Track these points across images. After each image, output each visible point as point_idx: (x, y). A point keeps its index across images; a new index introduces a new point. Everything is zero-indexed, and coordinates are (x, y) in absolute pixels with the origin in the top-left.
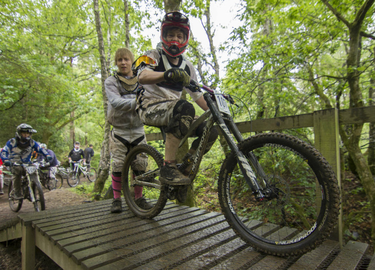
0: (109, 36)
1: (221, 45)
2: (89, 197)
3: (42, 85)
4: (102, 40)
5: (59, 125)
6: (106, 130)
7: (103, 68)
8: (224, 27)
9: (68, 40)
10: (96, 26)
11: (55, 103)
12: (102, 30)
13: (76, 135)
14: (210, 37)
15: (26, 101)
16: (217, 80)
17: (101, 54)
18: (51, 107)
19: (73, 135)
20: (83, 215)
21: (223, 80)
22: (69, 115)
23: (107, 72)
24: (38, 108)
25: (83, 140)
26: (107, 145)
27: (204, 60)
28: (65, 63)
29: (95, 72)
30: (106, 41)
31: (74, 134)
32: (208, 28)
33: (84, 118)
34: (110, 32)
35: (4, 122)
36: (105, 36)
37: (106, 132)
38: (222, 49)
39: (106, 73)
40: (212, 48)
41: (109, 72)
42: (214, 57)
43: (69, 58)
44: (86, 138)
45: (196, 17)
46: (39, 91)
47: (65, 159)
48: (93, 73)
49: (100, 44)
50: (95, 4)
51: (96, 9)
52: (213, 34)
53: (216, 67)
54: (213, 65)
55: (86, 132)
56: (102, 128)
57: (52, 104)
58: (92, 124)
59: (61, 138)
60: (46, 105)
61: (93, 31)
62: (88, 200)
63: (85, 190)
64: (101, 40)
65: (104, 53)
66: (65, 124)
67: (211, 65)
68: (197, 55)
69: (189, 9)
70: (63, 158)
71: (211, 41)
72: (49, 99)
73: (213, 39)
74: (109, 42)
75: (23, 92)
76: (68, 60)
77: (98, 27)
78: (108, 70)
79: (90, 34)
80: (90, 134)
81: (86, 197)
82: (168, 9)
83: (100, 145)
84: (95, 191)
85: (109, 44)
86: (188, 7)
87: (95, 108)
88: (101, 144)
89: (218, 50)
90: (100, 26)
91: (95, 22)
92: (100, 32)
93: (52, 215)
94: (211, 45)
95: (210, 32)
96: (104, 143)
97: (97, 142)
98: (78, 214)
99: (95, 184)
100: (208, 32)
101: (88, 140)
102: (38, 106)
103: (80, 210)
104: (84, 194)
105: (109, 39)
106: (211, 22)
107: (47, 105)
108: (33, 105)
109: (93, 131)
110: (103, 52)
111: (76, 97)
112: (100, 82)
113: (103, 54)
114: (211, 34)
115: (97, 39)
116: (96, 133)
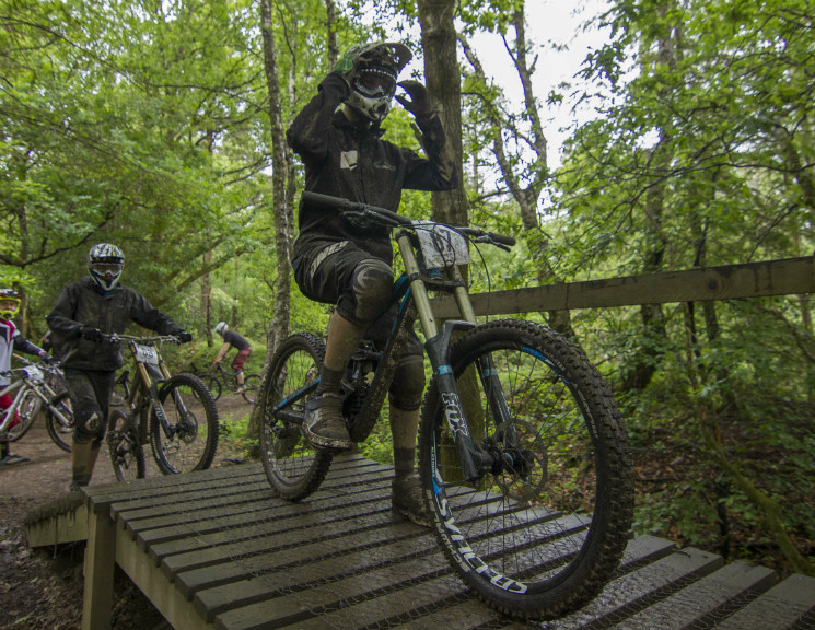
0: (291, 83)
1: (553, 92)
2: (238, 450)
3: (149, 192)
4: (277, 91)
5: (178, 281)
6: (280, 294)
7: (278, 153)
8: (559, 48)
9: (205, 94)
10: (266, 63)
11: (172, 233)
12: (278, 70)
13: (213, 303)
14: (525, 75)
15: (113, 228)
16: (543, 175)
17: (273, 122)
18: (164, 241)
19: (207, 303)
20: (222, 496)
21: (557, 175)
22: (200, 259)
23: (285, 162)
24: (136, 243)
25: (228, 316)
26: (280, 328)
27: (513, 128)
28: (197, 144)
29: (259, 163)
30: (285, 95)
31: (209, 301)
32: (520, 52)
33: (232, 266)
34: (294, 74)
35: (66, 274)
36: (285, 84)
37: (278, 298)
38: (554, 98)
39: (283, 166)
40: (530, 101)
41: (289, 163)
42: (535, 121)
43: (205, 134)
44: (235, 309)
45: (491, 31)
46: (140, 207)
47: (188, 358)
48: (256, 165)
49: (272, 101)
50: (264, 14)
51: (267, 25)
52: (533, 68)
53: (539, 144)
54: (533, 140)
55: (235, 298)
56: (272, 288)
57: (166, 235)
58: (249, 280)
59: (182, 310)
60: (153, 236)
61: (258, 74)
62: (234, 457)
63: (229, 432)
64: (274, 91)
65: (281, 121)
66: (192, 279)
67: (527, 141)
68: (493, 117)
69: (476, 13)
70: (185, 354)
71: (527, 84)
72: (160, 225)
73: (532, 78)
74: (292, 95)
75: (108, 207)
76: (203, 138)
77: (270, 65)
78: (287, 158)
79: (250, 82)
80: (244, 302)
81: (230, 448)
82: (427, 14)
83: (265, 328)
84: (250, 436)
85: (292, 100)
86: (473, 8)
87: (258, 243)
88: (267, 325)
89: (545, 104)
90: (274, 62)
91: (262, 55)
92: (274, 74)
93: (155, 492)
94: (528, 93)
95: (524, 63)
96: (275, 324)
97: (259, 321)
98: (212, 493)
99: (252, 420)
100: (520, 64)
101: (238, 315)
102: (137, 239)
103: (217, 484)
104: (226, 441)
105: (291, 90)
106: (526, 40)
107: (156, 238)
108: (128, 238)
109: (252, 296)
110: (278, 118)
111: (218, 218)
112: (270, 185)
113: (278, 123)
114: (528, 67)
115: (267, 90)
116: (256, 299)
